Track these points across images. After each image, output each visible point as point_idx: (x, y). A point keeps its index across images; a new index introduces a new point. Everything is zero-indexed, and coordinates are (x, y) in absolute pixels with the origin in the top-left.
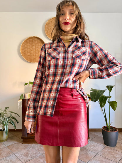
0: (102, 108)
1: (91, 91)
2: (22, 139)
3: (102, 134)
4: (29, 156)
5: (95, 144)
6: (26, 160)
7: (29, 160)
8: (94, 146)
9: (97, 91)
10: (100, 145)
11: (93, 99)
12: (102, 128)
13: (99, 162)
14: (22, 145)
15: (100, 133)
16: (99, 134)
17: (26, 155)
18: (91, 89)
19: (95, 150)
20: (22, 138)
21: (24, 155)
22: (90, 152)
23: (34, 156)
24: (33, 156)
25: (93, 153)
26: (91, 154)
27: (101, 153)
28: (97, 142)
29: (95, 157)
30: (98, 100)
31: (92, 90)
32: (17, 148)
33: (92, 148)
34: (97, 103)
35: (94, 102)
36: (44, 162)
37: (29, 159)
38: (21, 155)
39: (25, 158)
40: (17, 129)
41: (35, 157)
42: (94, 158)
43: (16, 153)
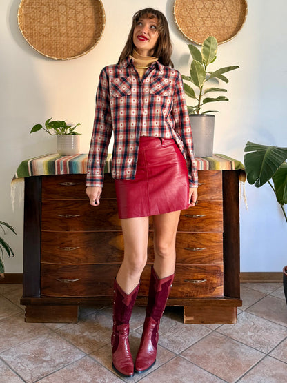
0: (282, 204)
1: (247, 149)
2: (24, 307)
3: (283, 291)
4: (45, 361)
5: (260, 322)
6: (37, 374)
7: (45, 375)
8: (257, 329)
9: (268, 150)
10: (277, 326)
11: (254, 177)
12: (281, 270)
13: (274, 380)
14: (22, 327)
15: (277, 285)
16: (274, 290)
17: (37, 358)
18: (248, 143)
19: (259, 343)
20: (23, 303)
21: (30, 358)
22: (244, 349)
23: (62, 360)
24: (58, 361)
25: (255, 351)
26: (247, 355)
27: (279, 353)
28: (268, 315)
29: (261, 364)
30: (271, 181)
31: (250, 147)
32: (7, 336)
33: (251, 337)
34: (268, 189)
35: (258, 186)
36: (94, 380)
37: (48, 370)
38: (20, 357)
39: (32, 366)
40: (6, 275)
41: (65, 364)
42: (258, 368)
43: (6, 352)
